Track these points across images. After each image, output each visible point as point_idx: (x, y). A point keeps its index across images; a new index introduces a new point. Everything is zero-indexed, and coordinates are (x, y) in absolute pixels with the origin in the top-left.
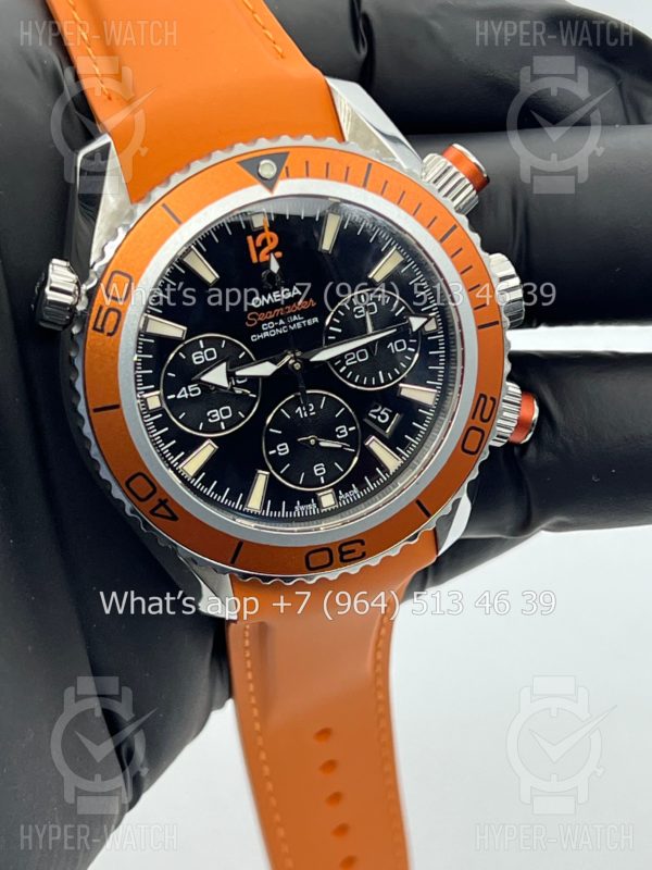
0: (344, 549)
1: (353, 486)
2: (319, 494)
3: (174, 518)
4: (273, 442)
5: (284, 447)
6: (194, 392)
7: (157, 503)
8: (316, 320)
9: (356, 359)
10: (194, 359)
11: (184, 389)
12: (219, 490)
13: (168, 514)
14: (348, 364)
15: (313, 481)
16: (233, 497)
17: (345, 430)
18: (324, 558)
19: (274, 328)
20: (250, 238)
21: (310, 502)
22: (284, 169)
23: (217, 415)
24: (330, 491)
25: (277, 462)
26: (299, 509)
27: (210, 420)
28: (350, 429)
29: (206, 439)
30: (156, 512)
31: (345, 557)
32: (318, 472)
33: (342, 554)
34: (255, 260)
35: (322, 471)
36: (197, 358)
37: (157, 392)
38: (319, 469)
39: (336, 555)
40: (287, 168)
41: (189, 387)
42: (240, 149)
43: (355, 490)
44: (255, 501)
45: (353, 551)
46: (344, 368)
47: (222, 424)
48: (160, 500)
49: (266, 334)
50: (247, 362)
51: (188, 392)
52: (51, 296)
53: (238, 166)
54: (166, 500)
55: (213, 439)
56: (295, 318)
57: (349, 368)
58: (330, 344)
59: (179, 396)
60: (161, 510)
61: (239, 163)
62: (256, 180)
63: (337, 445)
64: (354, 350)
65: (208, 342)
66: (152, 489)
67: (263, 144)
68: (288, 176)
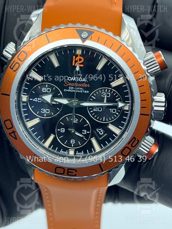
0: (69, 171)
1: (82, 151)
2: (69, 150)
3: (16, 139)
4: (60, 127)
5: (63, 130)
6: (39, 101)
7: (12, 132)
8: (88, 92)
9: (97, 110)
10: (43, 90)
11: (36, 98)
12: (37, 136)
13: (14, 137)
14: (94, 110)
15: (69, 144)
16: (41, 139)
17: (86, 132)
18: (62, 171)
19: (73, 90)
20: (74, 57)
21: (66, 151)
22: (90, 37)
23: (44, 111)
24: (74, 150)
25: (59, 134)
26: (62, 152)
27: (41, 112)
28: (88, 132)
29: (38, 117)
30: (11, 134)
31: (69, 174)
32: (72, 142)
33: (68, 172)
34: (73, 65)
35: (73, 142)
36: (44, 90)
37: (27, 96)
38: (73, 141)
39: (66, 172)
40: (92, 37)
41: (38, 98)
42: (79, 25)
43: (83, 153)
44: (47, 144)
45: (72, 173)
46: (92, 111)
47: (45, 114)
48: (13, 131)
49: (69, 90)
50: (60, 97)
51: (37, 100)
52: (5, 53)
53: (75, 30)
54: (15, 132)
55: (40, 118)
56: (81, 89)
57: (94, 112)
58: (90, 101)
59: (34, 100)
60: (13, 134)
61: (76, 29)
62: (79, 37)
63: (81, 136)
64: (98, 107)
65: (49, 86)
66: (11, 127)
67: (87, 26)
68: (91, 40)
